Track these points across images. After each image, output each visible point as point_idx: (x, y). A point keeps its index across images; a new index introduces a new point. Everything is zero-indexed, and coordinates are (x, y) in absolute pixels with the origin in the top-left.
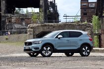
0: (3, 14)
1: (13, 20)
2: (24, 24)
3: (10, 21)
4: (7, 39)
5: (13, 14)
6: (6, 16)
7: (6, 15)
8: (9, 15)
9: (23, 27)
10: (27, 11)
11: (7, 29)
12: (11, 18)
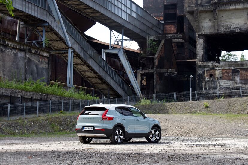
0: (199, 63)
1: (217, 72)
2: (238, 79)
3: (211, 75)
4: (207, 107)
5: (218, 61)
6: (205, 67)
7: (205, 63)
8: (210, 64)
9: (236, 85)
10: (243, 56)
11: (206, 89)
12: (213, 69)
